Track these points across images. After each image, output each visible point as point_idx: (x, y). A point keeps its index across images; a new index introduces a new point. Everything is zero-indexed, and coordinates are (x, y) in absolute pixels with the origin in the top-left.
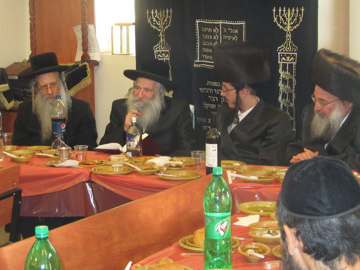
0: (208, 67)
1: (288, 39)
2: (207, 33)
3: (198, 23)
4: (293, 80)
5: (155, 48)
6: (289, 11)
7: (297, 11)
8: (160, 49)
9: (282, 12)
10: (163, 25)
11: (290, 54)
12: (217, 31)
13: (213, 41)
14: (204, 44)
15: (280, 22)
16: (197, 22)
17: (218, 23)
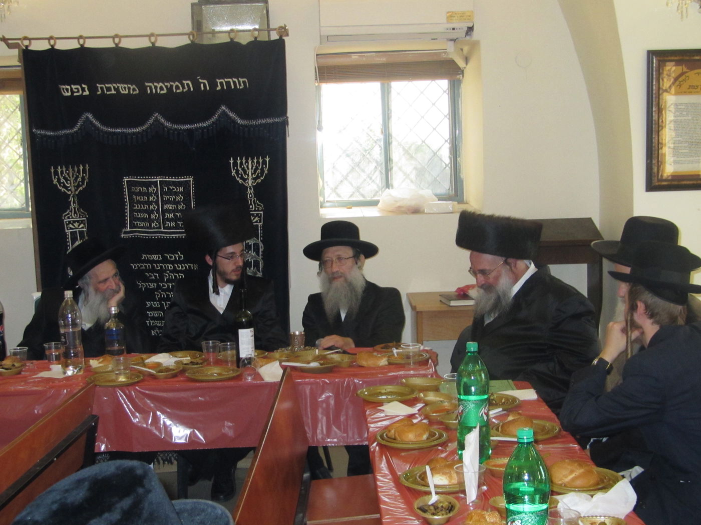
0: (143, 236)
1: (251, 196)
2: (140, 194)
3: (127, 181)
4: (259, 245)
5: (65, 216)
6: (250, 162)
7: (261, 161)
8: (71, 217)
9: (241, 163)
10: (74, 186)
11: (254, 214)
12: (154, 190)
13: (149, 203)
14: (136, 208)
15: (240, 176)
16: (126, 179)
17: (155, 180)
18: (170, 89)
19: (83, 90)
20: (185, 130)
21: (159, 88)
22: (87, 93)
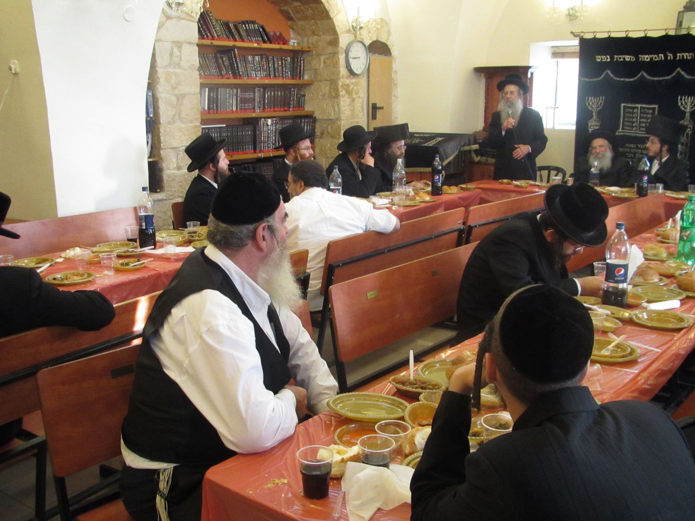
0: (628, 135)
1: (687, 117)
2: (629, 113)
3: (623, 106)
5: (590, 122)
8: (593, 123)
10: (596, 107)
12: (636, 111)
14: (626, 120)
15: (683, 106)
17: (637, 106)
18: (651, 59)
19: (607, 58)
20: (656, 81)
21: (646, 58)
22: (609, 60)
